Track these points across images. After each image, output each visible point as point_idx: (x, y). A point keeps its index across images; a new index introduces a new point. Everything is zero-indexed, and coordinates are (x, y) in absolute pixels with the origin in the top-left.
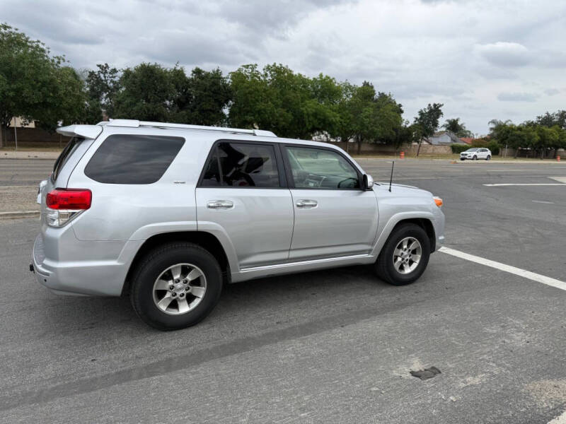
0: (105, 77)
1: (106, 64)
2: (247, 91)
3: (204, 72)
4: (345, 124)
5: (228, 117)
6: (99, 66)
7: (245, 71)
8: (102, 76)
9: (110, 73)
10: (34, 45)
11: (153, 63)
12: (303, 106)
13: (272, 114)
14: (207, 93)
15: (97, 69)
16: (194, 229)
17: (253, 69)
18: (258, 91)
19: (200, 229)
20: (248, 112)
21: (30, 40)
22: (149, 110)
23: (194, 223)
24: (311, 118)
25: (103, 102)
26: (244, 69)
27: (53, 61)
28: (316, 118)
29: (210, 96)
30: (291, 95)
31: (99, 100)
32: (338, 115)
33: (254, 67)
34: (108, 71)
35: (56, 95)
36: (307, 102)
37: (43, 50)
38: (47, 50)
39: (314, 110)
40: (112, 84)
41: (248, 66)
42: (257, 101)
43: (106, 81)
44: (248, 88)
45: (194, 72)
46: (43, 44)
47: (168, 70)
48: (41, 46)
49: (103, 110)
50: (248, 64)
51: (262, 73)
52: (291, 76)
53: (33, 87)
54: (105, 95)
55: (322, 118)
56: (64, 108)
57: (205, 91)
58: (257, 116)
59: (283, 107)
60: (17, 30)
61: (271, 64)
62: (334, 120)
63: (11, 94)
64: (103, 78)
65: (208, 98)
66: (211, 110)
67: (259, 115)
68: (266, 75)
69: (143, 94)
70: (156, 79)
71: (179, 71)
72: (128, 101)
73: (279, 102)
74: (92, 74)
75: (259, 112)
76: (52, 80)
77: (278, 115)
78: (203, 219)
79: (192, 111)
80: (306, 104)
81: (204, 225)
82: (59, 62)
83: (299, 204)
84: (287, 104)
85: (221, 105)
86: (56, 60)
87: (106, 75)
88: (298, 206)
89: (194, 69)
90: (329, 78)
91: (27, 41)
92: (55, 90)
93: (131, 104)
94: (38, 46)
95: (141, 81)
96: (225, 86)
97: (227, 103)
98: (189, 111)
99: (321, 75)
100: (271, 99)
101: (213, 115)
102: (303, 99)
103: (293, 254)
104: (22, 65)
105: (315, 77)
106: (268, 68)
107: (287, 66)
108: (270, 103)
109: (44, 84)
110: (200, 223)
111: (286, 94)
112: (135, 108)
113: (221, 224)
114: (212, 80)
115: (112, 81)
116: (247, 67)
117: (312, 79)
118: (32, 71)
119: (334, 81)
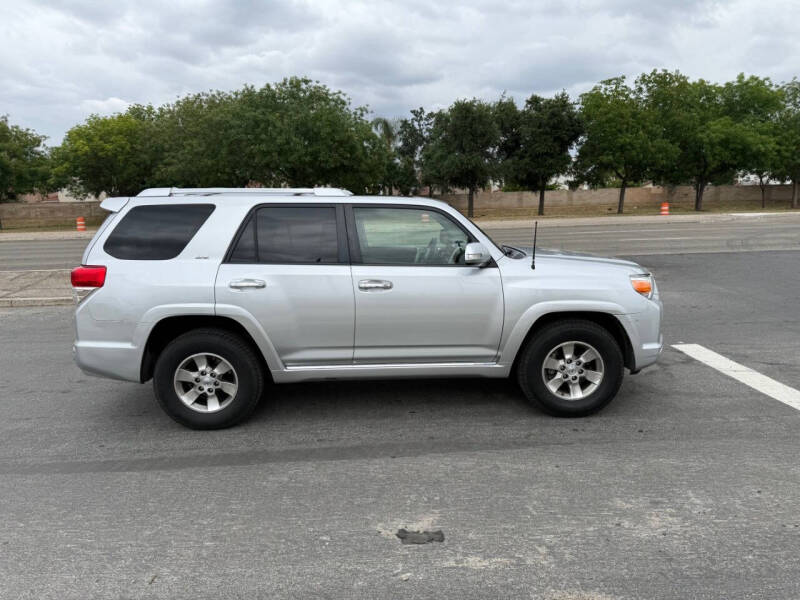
0: (419, 125)
1: (421, 109)
2: (604, 119)
3: (543, 99)
4: (787, 154)
5: (574, 160)
6: (413, 112)
7: (606, 89)
8: (416, 124)
9: (426, 119)
10: (335, 97)
11: (469, 99)
12: (702, 132)
13: (645, 150)
14: (541, 130)
15: (410, 117)
16: (212, 313)
17: (617, 84)
18: (622, 116)
19: (219, 313)
20: (605, 150)
21: (330, 92)
22: (462, 164)
23: (212, 305)
24: (718, 149)
25: (417, 158)
26: (604, 86)
27: (355, 113)
28: (727, 148)
29: (547, 133)
30: (681, 116)
31: (412, 157)
32: (772, 140)
33: (619, 81)
34: (424, 116)
35: (354, 156)
36: (712, 123)
37: (343, 103)
38: (347, 102)
39: (723, 136)
40: (427, 134)
41: (610, 81)
42: (620, 131)
43: (421, 130)
44: (606, 114)
45: (528, 102)
46: (344, 95)
47: (492, 105)
48: (342, 97)
49: (417, 169)
50: (611, 78)
51: (633, 87)
52: (684, 84)
53: (330, 148)
54: (420, 148)
55: (740, 147)
56: (363, 171)
57: (539, 127)
58: (618, 154)
59: (666, 136)
60: (317, 82)
61: (648, 72)
62: (763, 149)
63: (308, 159)
64: (417, 127)
65: (544, 137)
66: (546, 154)
67: (623, 152)
68: (640, 90)
69: (457, 142)
70: (474, 119)
71: (506, 104)
72: (439, 153)
73: (660, 130)
74: (405, 123)
75: (622, 148)
76: (350, 137)
77: (653, 150)
78: (222, 302)
79: (522, 157)
80: (708, 128)
81: (224, 309)
82: (362, 115)
83: (363, 285)
84: (673, 132)
85: (566, 145)
86: (359, 112)
87: (422, 123)
88: (361, 288)
89: (529, 97)
90: (757, 79)
91: (327, 94)
92: (353, 149)
93: (442, 157)
94: (339, 98)
95: (454, 125)
96: (571, 116)
97: (577, 141)
98: (516, 158)
99: (741, 77)
100: (644, 127)
101: (551, 161)
102: (703, 121)
103: (359, 353)
104: (318, 124)
105: (730, 81)
106: (643, 79)
107: (677, 71)
108: (641, 132)
109: (341, 143)
110: (218, 306)
111: (673, 115)
112: (446, 163)
113: (247, 309)
114: (551, 110)
115: (428, 130)
116: (608, 82)
117: (723, 86)
118: (328, 130)
119: (767, 83)
